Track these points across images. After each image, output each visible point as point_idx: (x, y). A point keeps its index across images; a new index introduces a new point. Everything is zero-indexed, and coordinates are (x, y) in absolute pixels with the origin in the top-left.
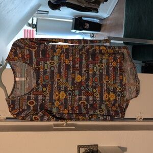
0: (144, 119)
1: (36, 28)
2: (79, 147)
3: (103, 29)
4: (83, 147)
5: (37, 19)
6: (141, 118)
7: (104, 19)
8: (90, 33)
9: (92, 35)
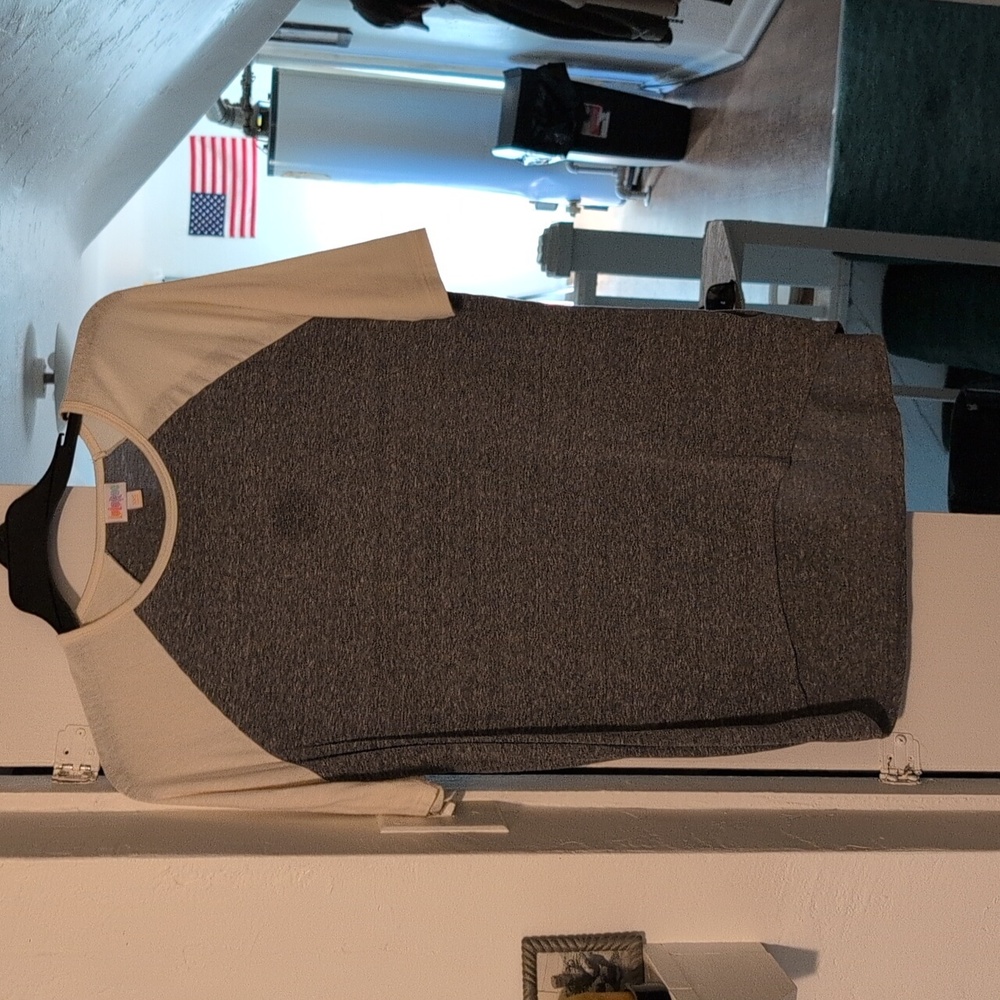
0: (926, 775)
1: (270, 131)
2: (531, 944)
3: (701, 141)
4: (554, 945)
5: (276, 74)
6: (908, 769)
7: (708, 76)
8: (615, 169)
9: (630, 179)
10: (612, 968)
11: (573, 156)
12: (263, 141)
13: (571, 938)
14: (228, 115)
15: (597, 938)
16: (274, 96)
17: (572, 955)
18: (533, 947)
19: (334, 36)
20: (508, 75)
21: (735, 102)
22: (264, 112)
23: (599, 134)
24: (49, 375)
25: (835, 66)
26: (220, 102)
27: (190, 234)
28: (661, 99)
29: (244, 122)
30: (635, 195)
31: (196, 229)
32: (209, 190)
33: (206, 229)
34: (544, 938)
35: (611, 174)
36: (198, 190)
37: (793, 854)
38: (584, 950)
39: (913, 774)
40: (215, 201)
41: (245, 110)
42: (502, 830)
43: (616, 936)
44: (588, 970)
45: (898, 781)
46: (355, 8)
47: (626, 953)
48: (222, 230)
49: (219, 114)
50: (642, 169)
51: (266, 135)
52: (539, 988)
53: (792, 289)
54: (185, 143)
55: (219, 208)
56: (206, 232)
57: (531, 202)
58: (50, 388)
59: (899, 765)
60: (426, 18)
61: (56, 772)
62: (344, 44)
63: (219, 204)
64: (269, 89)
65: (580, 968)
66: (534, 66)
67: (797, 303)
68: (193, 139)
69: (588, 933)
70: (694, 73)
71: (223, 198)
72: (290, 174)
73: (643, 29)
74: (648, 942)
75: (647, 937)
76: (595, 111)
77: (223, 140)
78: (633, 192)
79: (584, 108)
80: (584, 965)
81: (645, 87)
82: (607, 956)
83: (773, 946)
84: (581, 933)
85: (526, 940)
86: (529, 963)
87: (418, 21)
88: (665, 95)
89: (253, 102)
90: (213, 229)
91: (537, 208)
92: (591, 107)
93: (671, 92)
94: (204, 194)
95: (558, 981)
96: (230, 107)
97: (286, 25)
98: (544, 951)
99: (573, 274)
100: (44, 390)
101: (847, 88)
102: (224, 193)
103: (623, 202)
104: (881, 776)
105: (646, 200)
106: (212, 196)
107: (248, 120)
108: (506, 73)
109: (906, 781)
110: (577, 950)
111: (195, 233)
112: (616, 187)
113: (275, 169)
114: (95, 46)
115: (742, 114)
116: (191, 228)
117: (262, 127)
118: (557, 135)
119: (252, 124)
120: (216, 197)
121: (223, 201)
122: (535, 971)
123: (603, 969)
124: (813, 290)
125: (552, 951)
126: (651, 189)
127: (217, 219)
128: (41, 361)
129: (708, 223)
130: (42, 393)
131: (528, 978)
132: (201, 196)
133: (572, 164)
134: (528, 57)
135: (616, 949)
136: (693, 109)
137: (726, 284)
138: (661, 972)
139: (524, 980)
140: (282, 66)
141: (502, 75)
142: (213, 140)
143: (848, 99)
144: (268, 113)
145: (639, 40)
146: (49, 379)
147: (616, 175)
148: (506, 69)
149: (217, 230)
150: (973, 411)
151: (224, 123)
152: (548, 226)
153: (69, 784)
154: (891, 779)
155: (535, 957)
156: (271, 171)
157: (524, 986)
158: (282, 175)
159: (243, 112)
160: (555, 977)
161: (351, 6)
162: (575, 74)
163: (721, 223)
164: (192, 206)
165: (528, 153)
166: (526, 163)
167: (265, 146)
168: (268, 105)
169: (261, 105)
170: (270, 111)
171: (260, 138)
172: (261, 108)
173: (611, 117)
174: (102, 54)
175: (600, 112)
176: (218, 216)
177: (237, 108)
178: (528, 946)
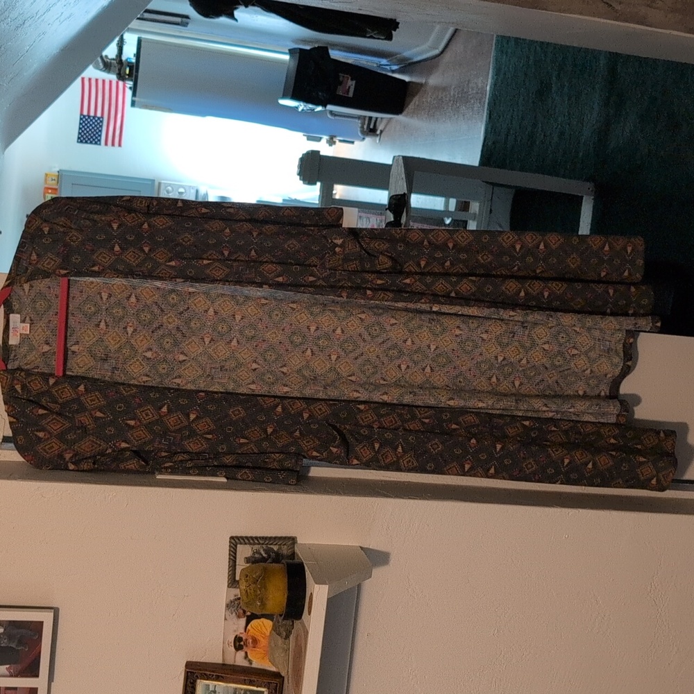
1: (133, 78)
3: (412, 103)
4: (246, 541)
5: (140, 41)
7: (419, 62)
8: (359, 117)
9: (369, 124)
10: (277, 554)
11: (330, 107)
12: (130, 84)
13: (256, 538)
14: (107, 66)
15: (270, 538)
16: (138, 55)
17: (256, 547)
18: (235, 541)
19: (178, 20)
20: (292, 52)
21: (434, 80)
22: (131, 66)
23: (348, 94)
25: (490, 62)
26: (101, 57)
27: (78, 142)
28: (390, 74)
29: (117, 72)
30: (370, 135)
32: (92, 114)
33: (89, 139)
34: (242, 537)
35: (357, 121)
36: (85, 113)
37: (378, 499)
38: (263, 544)
40: (96, 121)
41: (118, 63)
43: (280, 538)
44: (264, 555)
46: (190, 5)
47: (285, 546)
48: (99, 140)
49: (101, 65)
50: (377, 118)
51: (132, 80)
52: (237, 564)
53: (457, 201)
54: (78, 82)
55: (98, 126)
56: (89, 142)
57: (304, 135)
60: (236, 13)
62: (185, 25)
63: (98, 124)
64: (134, 51)
65: (261, 555)
66: (308, 48)
67: (460, 210)
68: (83, 79)
70: (410, 59)
71: (101, 120)
72: (145, 107)
73: (373, 31)
74: (298, 542)
75: (297, 539)
76: (346, 79)
77: (104, 81)
78: (370, 133)
79: (338, 77)
80: (263, 553)
81: (381, 65)
82: (275, 548)
83: (367, 548)
84: (262, 536)
85: (232, 538)
86: (232, 549)
87: (231, 16)
88: (393, 71)
89: (124, 58)
90: (94, 140)
91: (308, 139)
92: (343, 77)
93: (396, 70)
94: (89, 116)
95: (248, 560)
96: (109, 61)
97: (148, 11)
98: (241, 544)
99: (319, 184)
101: (495, 77)
102: (102, 117)
103: (364, 139)
105: (378, 139)
106: (94, 117)
107: (120, 70)
108: (289, 50)
110: (259, 544)
111: (81, 142)
112: (359, 129)
113: (136, 103)
114: (21, 22)
115: (436, 88)
116: (79, 138)
117: (128, 75)
118: (320, 94)
119: (122, 72)
120: (96, 119)
121: (102, 122)
122: (235, 554)
123: (273, 555)
124: (469, 203)
125: (246, 544)
126: (381, 132)
127: (97, 133)
129: (394, 157)
131: (232, 557)
132: (87, 117)
133: (331, 113)
134: (304, 41)
135: (281, 545)
136: (409, 82)
137: (401, 195)
139: (229, 558)
140: (144, 36)
141: (287, 51)
142: (97, 80)
144: (133, 66)
145: (371, 37)
147: (360, 121)
148: (290, 48)
149: (96, 140)
151: (104, 71)
152: (305, 152)
155: (236, 546)
156: (133, 104)
157: (229, 562)
158: (140, 108)
159: (116, 65)
160: (246, 558)
161: (188, 3)
162: (335, 54)
163: (401, 158)
164: (80, 123)
165: (301, 104)
166: (300, 110)
167: (130, 88)
168: (134, 60)
169: (129, 60)
170: (135, 64)
171: (127, 82)
172: (129, 63)
173: (356, 84)
174: (25, 26)
175: (349, 80)
176: (97, 131)
177: (113, 61)
178: (233, 541)
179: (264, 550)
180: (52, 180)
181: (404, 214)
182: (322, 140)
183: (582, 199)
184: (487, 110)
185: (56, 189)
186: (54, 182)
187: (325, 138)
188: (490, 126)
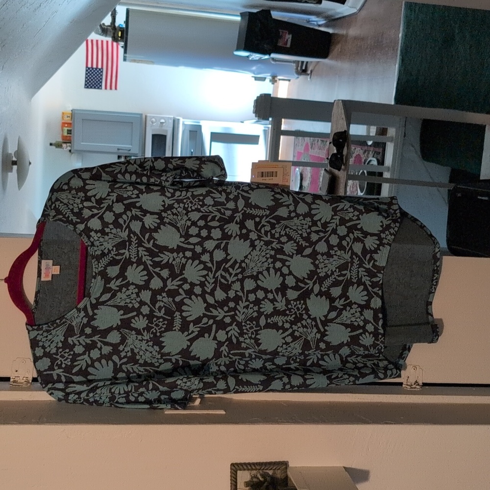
0: (425, 384)
1: (124, 40)
2: (235, 467)
3: (336, 50)
4: (245, 467)
5: (128, 11)
6: (416, 382)
8: (294, 62)
9: (302, 67)
10: (273, 478)
11: (273, 55)
12: (122, 44)
13: (254, 464)
14: (104, 31)
15: (266, 464)
16: (127, 22)
17: (254, 472)
18: (236, 468)
20: (242, 15)
21: (353, 32)
22: (122, 30)
23: (286, 45)
24: (14, 161)
26: (101, 25)
27: (85, 88)
28: (317, 28)
29: (112, 35)
30: (303, 74)
31: (88, 85)
32: (95, 66)
33: (93, 85)
34: (241, 464)
35: (292, 64)
36: (90, 66)
37: (359, 425)
39: (418, 385)
40: (98, 71)
41: (112, 29)
42: (223, 412)
43: (275, 463)
45: (411, 388)
47: (279, 471)
48: (101, 86)
49: (100, 31)
50: (307, 62)
51: (123, 41)
52: (238, 487)
53: (377, 128)
54: (84, 44)
55: (99, 75)
56: (93, 87)
57: (252, 77)
58: (15, 167)
59: (412, 380)
61: (11, 380)
63: (99, 73)
64: (124, 19)
65: (258, 478)
66: (255, 11)
67: (379, 135)
68: (87, 41)
69: (261, 461)
71: (101, 70)
72: (134, 61)
74: (290, 466)
75: (289, 464)
76: (284, 34)
77: (102, 42)
78: (303, 73)
79: (279, 32)
81: (310, 21)
82: (271, 472)
83: (349, 468)
84: (258, 462)
85: (232, 465)
86: (233, 475)
88: (319, 26)
89: (117, 24)
90: (97, 86)
91: (255, 80)
92: (283, 32)
93: (322, 25)
94: (93, 68)
95: (247, 484)
96: (105, 27)
98: (240, 470)
99: (270, 119)
100: (12, 169)
102: (102, 68)
103: (298, 78)
104: (403, 386)
105: (309, 77)
106: (96, 69)
107: (114, 34)
108: (241, 13)
109: (415, 388)
110: (256, 469)
111: (88, 87)
112: (294, 70)
113: (127, 58)
114: (38, 5)
115: (356, 38)
116: (86, 85)
117: (120, 37)
118: (265, 46)
119: (116, 35)
120: (98, 70)
121: (102, 72)
122: (236, 479)
123: (268, 479)
124: (387, 129)
125: (245, 470)
126: (311, 72)
127: (99, 80)
128: (11, 154)
129: (335, 101)
130: (11, 170)
131: (233, 482)
132: (91, 69)
133: (273, 59)
134: (252, 6)
135: (275, 469)
136: (333, 34)
137: (342, 132)
138: (295, 482)
139: (231, 483)
140: (131, 7)
141: (239, 14)
142: (97, 41)
143: (406, 35)
144: (124, 30)
145: (306, 2)
146: (14, 163)
147: (295, 65)
149: (99, 86)
150: (459, 197)
151: (102, 35)
152: (259, 95)
153: (17, 387)
154: (408, 387)
155: (236, 473)
156: (125, 60)
157: (231, 486)
158: (131, 61)
159: (111, 30)
160: (246, 482)
162: (275, 15)
163: (341, 101)
164: (86, 74)
165: (251, 54)
166: (250, 58)
167: (122, 47)
168: (124, 26)
169: (121, 26)
170: (125, 29)
171: (120, 43)
172: (121, 28)
173: (292, 37)
174: (41, 8)
175: (287, 35)
176: (99, 79)
177: (109, 28)
178: (233, 467)
179: (261, 475)
180: (68, 117)
181: (346, 148)
182: (266, 80)
183: (485, 127)
184: (400, 55)
185: (71, 124)
186: (69, 118)
187: (269, 78)
188: (403, 69)
